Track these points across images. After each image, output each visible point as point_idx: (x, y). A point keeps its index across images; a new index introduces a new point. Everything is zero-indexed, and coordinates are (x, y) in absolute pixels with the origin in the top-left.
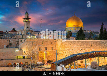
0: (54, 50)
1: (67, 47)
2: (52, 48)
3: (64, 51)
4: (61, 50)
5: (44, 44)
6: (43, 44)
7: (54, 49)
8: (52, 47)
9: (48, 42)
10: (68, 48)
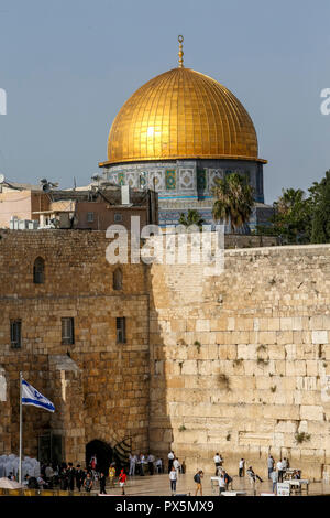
0: (135, 346)
1: (279, 309)
2: (120, 323)
3: (247, 352)
4: (213, 338)
5: (48, 287)
6: (41, 289)
7: (137, 336)
8: (116, 314)
9: (86, 267)
10: (288, 323)
